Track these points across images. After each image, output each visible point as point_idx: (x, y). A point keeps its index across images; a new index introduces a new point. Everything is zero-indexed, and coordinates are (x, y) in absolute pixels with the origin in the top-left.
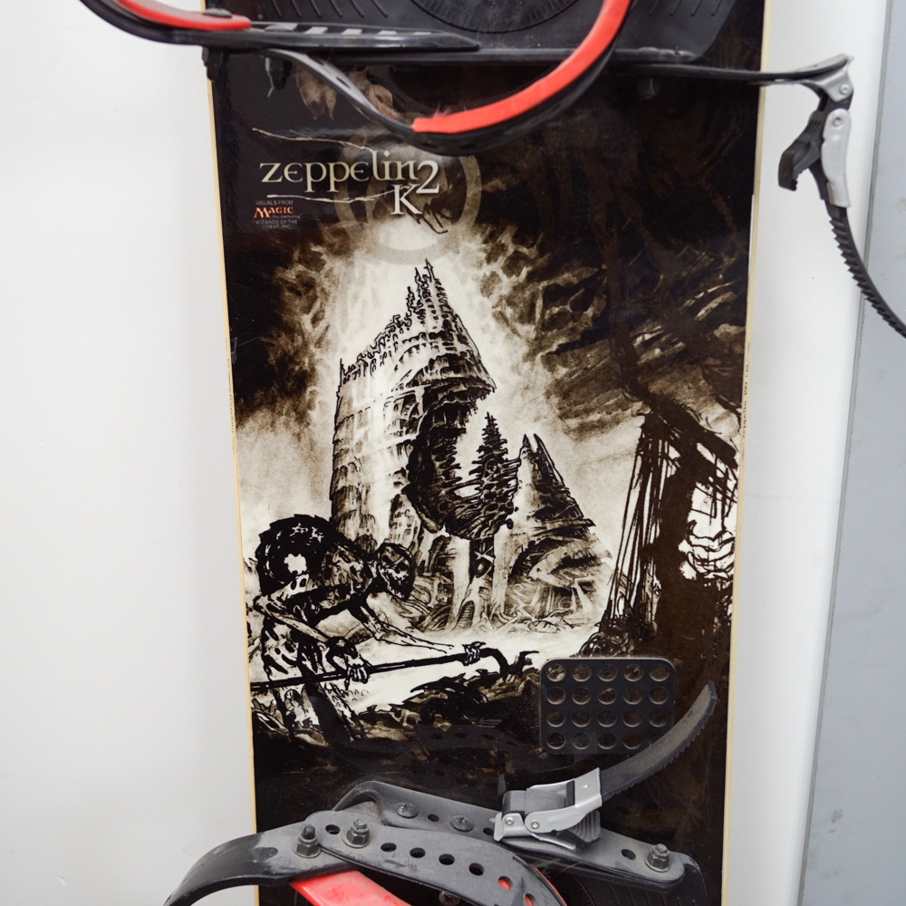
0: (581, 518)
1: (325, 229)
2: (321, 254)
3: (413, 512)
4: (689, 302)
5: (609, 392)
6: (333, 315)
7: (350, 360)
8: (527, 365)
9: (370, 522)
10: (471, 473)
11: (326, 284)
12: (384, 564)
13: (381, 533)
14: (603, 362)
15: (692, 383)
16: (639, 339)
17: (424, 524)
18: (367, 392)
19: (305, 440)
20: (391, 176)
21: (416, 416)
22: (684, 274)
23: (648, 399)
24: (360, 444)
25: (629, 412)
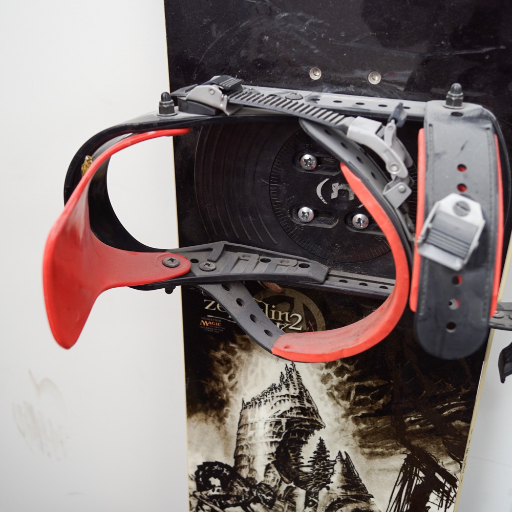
0: (367, 493)
1: (238, 337)
2: (235, 348)
3: (277, 472)
4: (439, 407)
5: (388, 440)
6: (240, 377)
7: (248, 399)
8: (344, 420)
9: (254, 472)
10: (309, 462)
11: (237, 363)
12: (260, 491)
13: (260, 477)
14: (386, 426)
15: (436, 444)
16: (408, 419)
17: (282, 479)
18: (256, 415)
19: (222, 430)
20: (275, 317)
21: (282, 431)
22: (438, 393)
23: (410, 447)
24: (251, 438)
25: (398, 451)
